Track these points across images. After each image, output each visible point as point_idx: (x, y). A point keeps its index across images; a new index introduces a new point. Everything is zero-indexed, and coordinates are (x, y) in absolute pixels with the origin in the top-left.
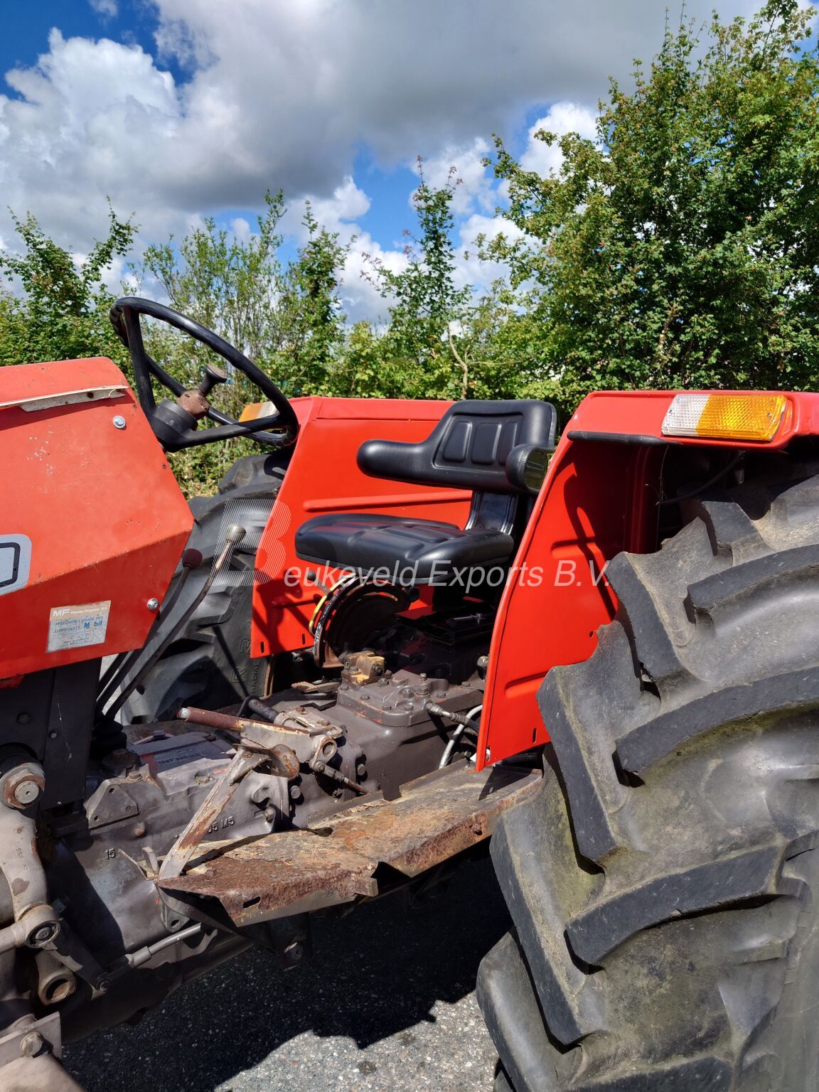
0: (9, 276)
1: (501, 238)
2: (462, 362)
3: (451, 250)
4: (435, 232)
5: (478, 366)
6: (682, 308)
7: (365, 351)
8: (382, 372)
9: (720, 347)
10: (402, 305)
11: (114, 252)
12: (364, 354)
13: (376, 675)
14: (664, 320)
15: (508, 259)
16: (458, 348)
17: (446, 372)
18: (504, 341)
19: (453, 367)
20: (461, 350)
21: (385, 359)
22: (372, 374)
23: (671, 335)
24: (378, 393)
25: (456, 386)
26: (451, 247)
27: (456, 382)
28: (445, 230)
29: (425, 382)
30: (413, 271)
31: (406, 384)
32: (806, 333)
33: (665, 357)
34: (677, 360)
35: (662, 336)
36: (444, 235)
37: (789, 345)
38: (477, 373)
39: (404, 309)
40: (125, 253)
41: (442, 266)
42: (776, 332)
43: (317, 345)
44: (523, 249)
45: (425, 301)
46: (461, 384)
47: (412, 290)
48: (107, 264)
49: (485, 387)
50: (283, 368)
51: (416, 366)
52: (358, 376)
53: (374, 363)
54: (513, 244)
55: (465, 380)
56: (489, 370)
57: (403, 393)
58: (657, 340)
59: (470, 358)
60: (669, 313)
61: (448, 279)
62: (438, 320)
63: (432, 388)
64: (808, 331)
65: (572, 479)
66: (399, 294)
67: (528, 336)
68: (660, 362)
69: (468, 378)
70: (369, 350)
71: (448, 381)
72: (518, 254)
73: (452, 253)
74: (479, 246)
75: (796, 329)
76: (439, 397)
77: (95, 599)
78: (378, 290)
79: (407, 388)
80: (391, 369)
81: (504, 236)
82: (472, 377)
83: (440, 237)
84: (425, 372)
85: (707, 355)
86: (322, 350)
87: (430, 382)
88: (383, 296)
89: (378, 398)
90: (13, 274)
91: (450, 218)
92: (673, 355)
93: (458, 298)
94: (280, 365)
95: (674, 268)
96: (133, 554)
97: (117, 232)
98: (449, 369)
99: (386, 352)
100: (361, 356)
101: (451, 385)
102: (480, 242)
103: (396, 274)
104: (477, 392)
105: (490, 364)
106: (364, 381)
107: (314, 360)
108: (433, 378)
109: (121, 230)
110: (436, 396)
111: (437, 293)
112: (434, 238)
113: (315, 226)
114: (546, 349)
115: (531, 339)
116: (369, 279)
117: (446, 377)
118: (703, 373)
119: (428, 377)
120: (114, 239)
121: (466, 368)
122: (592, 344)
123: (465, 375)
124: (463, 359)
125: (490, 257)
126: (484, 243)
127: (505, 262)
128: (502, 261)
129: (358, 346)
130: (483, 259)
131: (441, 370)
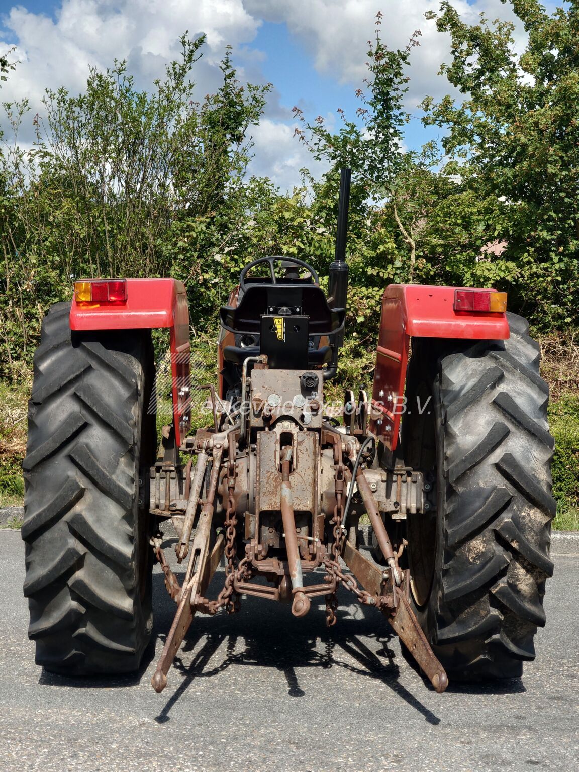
1: (448, 101)
2: (409, 238)
3: (401, 114)
5: (426, 243)
7: (297, 220)
12: (295, 223)
15: (451, 124)
17: (392, 247)
22: (302, 246)
25: (404, 263)
26: (400, 111)
27: (404, 259)
28: (397, 93)
41: (391, 131)
46: (409, 262)
49: (429, 266)
50: (202, 236)
53: (305, 234)
55: (413, 257)
69: (416, 255)
70: (301, 220)
71: (395, 258)
74: (426, 110)
78: (312, 151)
81: (451, 99)
82: (420, 254)
83: (390, 100)
87: (370, 258)
91: (405, 81)
94: (200, 233)
98: (395, 246)
101: (397, 263)
102: (427, 106)
103: (332, 134)
108: (373, 254)
116: (302, 138)
119: (369, 253)
121: (413, 244)
122: (551, 223)
123: (413, 252)
124: (410, 234)
125: (434, 121)
126: (430, 107)
127: (449, 126)
128: (445, 125)
129: (288, 215)
130: (427, 124)
131: (386, 246)
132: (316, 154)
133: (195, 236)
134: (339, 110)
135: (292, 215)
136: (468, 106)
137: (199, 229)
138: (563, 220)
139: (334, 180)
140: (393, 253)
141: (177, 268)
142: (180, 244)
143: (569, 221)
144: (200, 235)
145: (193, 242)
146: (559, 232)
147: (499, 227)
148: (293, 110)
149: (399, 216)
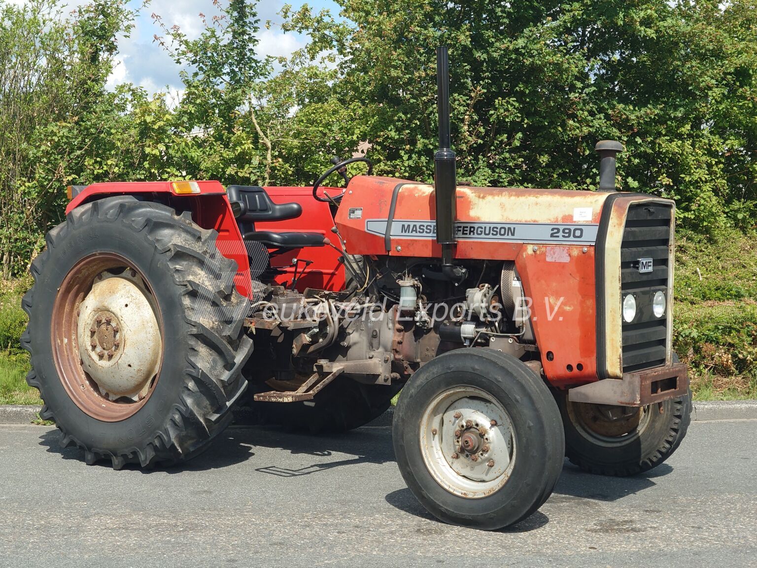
1: (306, 9)
2: (265, 138)
3: (256, 22)
6: (485, 91)
7: (158, 124)
9: (523, 131)
10: (197, 74)
12: (156, 127)
14: (469, 102)
15: (311, 30)
16: (261, 124)
17: (249, 148)
19: (255, 144)
20: (264, 126)
23: (476, 117)
25: (261, 163)
26: (256, 18)
27: (260, 159)
30: (210, 38)
32: (600, 119)
33: (470, 138)
34: (482, 142)
35: (466, 117)
36: (249, 7)
37: (586, 130)
38: (283, 150)
39: (200, 79)
41: (246, 37)
42: (573, 116)
45: (224, 71)
46: (265, 162)
50: (65, 140)
52: (148, 150)
54: (317, 16)
55: (269, 157)
58: (462, 121)
59: (273, 134)
60: (473, 95)
61: (252, 51)
62: (239, 92)
63: (233, 165)
64: (602, 116)
66: (195, 61)
68: (466, 143)
69: (272, 155)
70: (161, 123)
71: (250, 158)
73: (256, 25)
74: (285, 18)
75: (592, 113)
78: (173, 56)
80: (186, 144)
82: (275, 154)
85: (511, 137)
87: (231, 159)
92: (478, 137)
95: (480, 54)
98: (252, 146)
100: (152, 129)
101: (252, 162)
102: (286, 13)
103: (191, 39)
106: (153, 155)
108: (232, 155)
112: (239, 9)
116: (163, 44)
118: (507, 155)
119: (228, 154)
121: (269, 145)
122: (400, 124)
123: (269, 152)
124: (266, 135)
125: (293, 27)
126: (290, 14)
127: (308, 32)
128: (304, 32)
129: (149, 119)
130: (286, 30)
131: (243, 147)
132: (177, 58)
133: (56, 139)
134: (201, 15)
135: (153, 119)
136: (325, 13)
137: (61, 134)
138: (410, 121)
139: (194, 86)
140: (251, 154)
141: (41, 171)
142: (43, 148)
143: (416, 122)
144: (62, 139)
145: (56, 146)
146: (408, 131)
147: (357, 131)
148: (153, 16)
149: (256, 119)
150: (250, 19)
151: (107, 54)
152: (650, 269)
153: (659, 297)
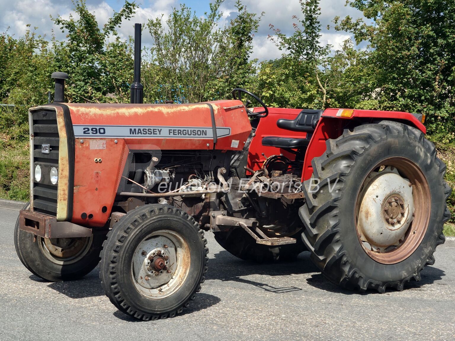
0: (62, 30)
1: (348, 18)
2: (323, 88)
3: (319, 26)
4: (311, 16)
5: (332, 91)
6: (447, 62)
7: (269, 80)
8: (278, 92)
10: (290, 55)
11: (123, 18)
12: (268, 82)
13: (280, 175)
14: (438, 68)
15: (352, 30)
16: (321, 81)
17: (314, 93)
18: (348, 77)
19: (318, 91)
20: (323, 81)
21: (279, 85)
22: (272, 93)
23: (442, 77)
24: (275, 104)
25: (320, 101)
26: (319, 24)
27: (320, 99)
28: (316, 16)
29: (302, 99)
30: (298, 36)
31: (291, 99)
35: (437, 77)
36: (315, 18)
38: (332, 95)
39: (291, 57)
40: (130, 18)
41: (314, 35)
43: (241, 76)
44: (361, 24)
45: (304, 53)
46: (322, 101)
47: (297, 46)
48: (119, 24)
49: (336, 103)
50: (221, 88)
51: (297, 90)
52: (264, 94)
53: (273, 87)
54: (355, 22)
55: (324, 98)
56: (338, 93)
57: (289, 104)
58: (435, 79)
59: (328, 86)
60: (441, 65)
61: (317, 42)
62: (310, 64)
63: (306, 102)
65: (323, 126)
66: (289, 48)
67: (362, 74)
69: (326, 97)
70: (270, 80)
71: (315, 99)
72: (359, 27)
73: (319, 28)
74: (336, 23)
76: (309, 107)
77: (237, 140)
78: (278, 46)
79: (292, 101)
80: (283, 91)
81: (350, 18)
82: (328, 96)
83: (313, 19)
84: (302, 94)
86: (244, 79)
87: (305, 99)
88: (280, 49)
89: (274, 107)
90: (64, 29)
91: (319, 9)
93: (323, 52)
94: (220, 87)
95: (442, 41)
96: (243, 133)
97: (127, 7)
98: (316, 92)
99: (280, 81)
100: (266, 83)
101: (316, 101)
102: (336, 21)
103: (288, 37)
104: (331, 105)
105: (339, 90)
106: (267, 97)
107: (239, 84)
108: (306, 97)
109: (129, 6)
110: (307, 106)
111: (311, 49)
112: (310, 19)
113: (242, 8)
114: (371, 82)
115: (364, 75)
116: (273, 40)
117: (314, 96)
119: (303, 96)
120: (124, 11)
121: (325, 92)
122: (396, 81)
123: (325, 96)
125: (342, 28)
126: (338, 21)
129: (264, 77)
130: (337, 30)
131: (311, 92)
133: (217, 88)
135: (266, 78)
136: (361, 20)
137: (219, 85)
138: (401, 79)
142: (210, 92)
143: (404, 80)
145: (217, 91)
146: (401, 85)
148: (270, 26)
149: (319, 78)
150: (316, 25)
151: (247, 42)
152: (47, 151)
153: (54, 171)
